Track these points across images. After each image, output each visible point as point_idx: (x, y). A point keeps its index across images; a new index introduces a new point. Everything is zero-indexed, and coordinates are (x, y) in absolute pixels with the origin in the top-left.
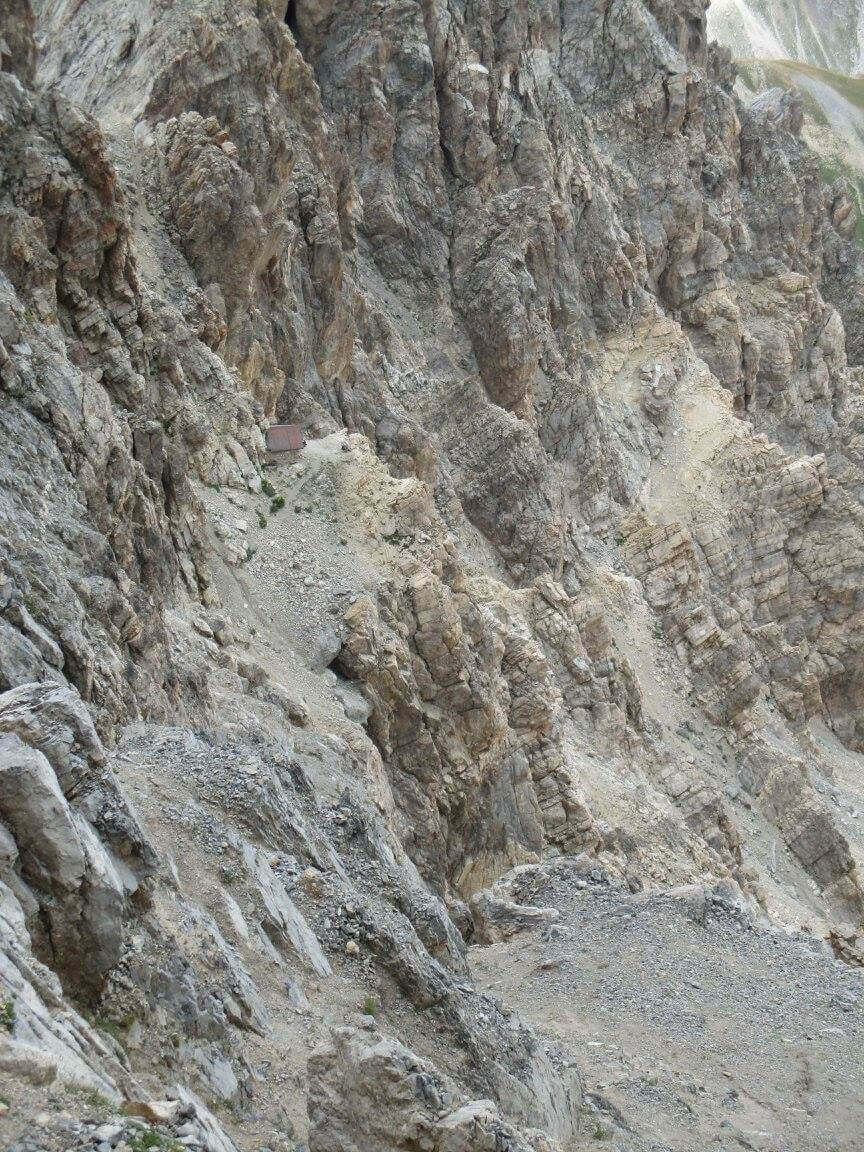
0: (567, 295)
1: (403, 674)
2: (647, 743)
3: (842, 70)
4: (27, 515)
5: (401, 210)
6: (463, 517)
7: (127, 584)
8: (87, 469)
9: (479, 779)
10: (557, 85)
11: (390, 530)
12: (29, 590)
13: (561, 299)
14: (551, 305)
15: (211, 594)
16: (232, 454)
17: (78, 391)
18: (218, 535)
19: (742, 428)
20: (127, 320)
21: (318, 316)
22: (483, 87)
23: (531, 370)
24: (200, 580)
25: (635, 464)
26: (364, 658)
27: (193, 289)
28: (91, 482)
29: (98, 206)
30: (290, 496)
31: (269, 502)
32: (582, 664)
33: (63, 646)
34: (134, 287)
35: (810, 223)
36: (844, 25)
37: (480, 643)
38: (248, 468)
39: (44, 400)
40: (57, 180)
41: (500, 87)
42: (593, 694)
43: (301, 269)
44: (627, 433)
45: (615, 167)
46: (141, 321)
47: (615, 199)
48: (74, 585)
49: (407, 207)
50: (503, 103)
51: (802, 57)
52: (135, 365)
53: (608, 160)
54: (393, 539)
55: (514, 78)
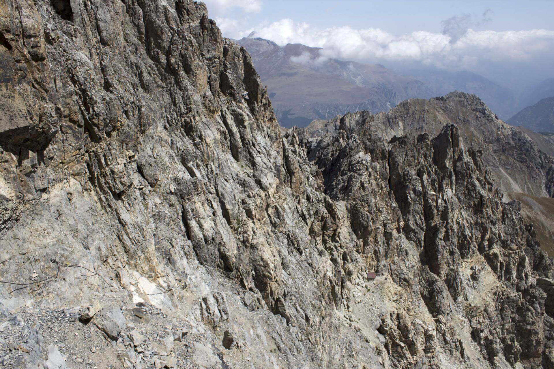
0: (453, 247)
1: (395, 334)
2: (465, 362)
3: (537, 195)
4: (304, 286)
5: (413, 225)
6: (422, 299)
7: (324, 303)
8: (319, 277)
9: (413, 363)
10: (454, 197)
11: (395, 299)
12: (299, 301)
13: (452, 249)
14: (450, 249)
15: (350, 309)
16: (359, 278)
17: (319, 260)
18: (354, 296)
19: (499, 284)
20: (337, 246)
21: (387, 248)
22: (435, 197)
23: (443, 265)
24: (348, 306)
25: (470, 290)
26: (385, 329)
27: (356, 240)
28: (319, 280)
29: (333, 221)
30: (372, 289)
31: (366, 290)
32: (448, 339)
33: (306, 314)
34: (340, 239)
35: (521, 233)
36: (538, 185)
37: (416, 329)
38: (362, 281)
39: (311, 261)
40: (324, 214)
41: (439, 198)
42: (451, 347)
43: (383, 237)
44: (468, 282)
45: (468, 217)
46: (341, 247)
47: (467, 225)
48: (311, 302)
49: (415, 224)
50: (440, 201)
51: (526, 192)
52: (338, 256)
53: (466, 215)
54: (395, 301)
55: (443, 196)
